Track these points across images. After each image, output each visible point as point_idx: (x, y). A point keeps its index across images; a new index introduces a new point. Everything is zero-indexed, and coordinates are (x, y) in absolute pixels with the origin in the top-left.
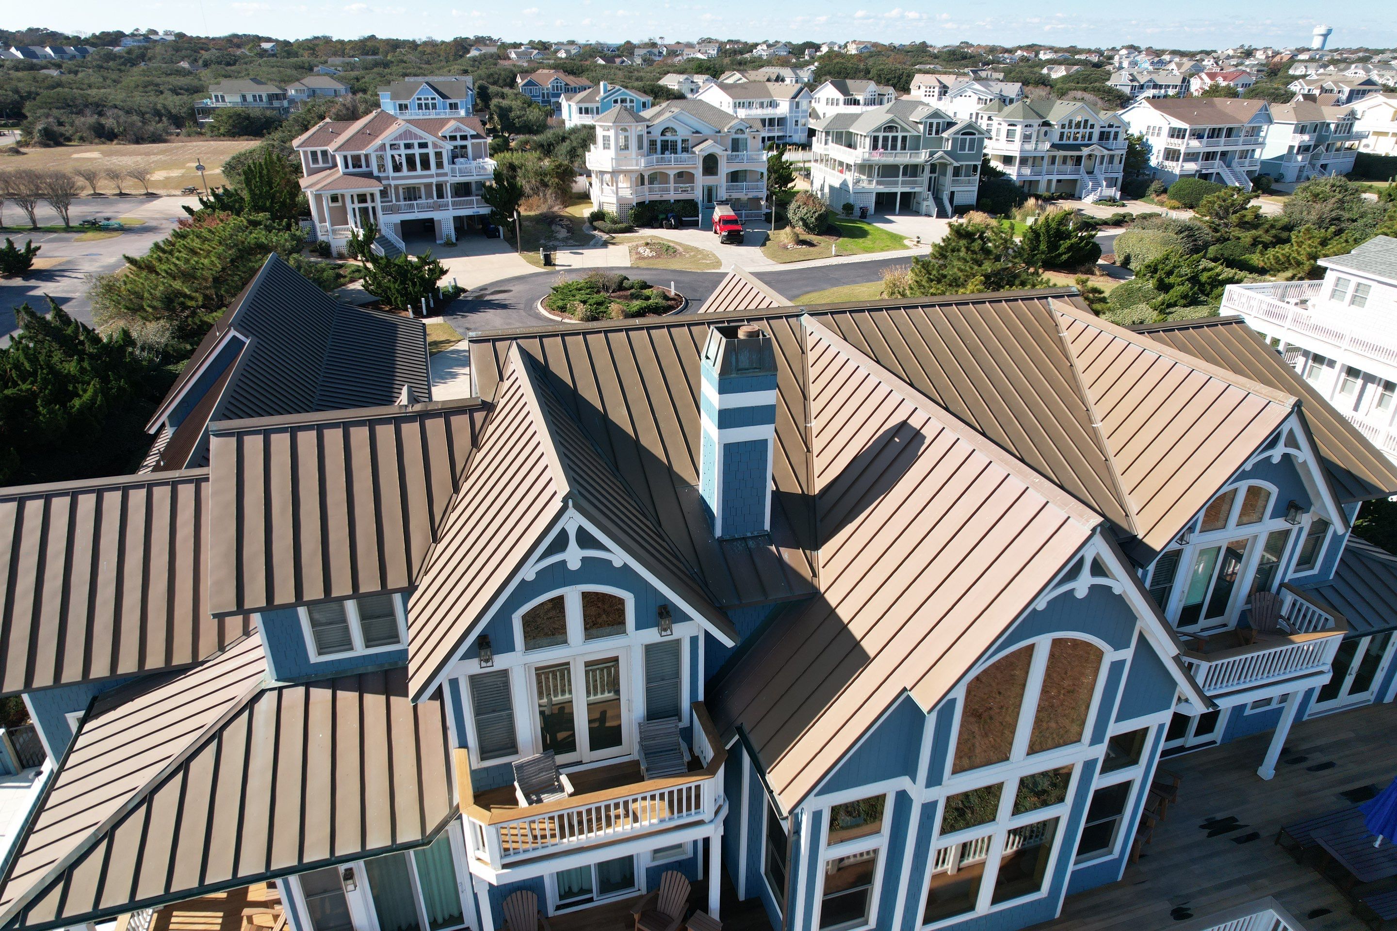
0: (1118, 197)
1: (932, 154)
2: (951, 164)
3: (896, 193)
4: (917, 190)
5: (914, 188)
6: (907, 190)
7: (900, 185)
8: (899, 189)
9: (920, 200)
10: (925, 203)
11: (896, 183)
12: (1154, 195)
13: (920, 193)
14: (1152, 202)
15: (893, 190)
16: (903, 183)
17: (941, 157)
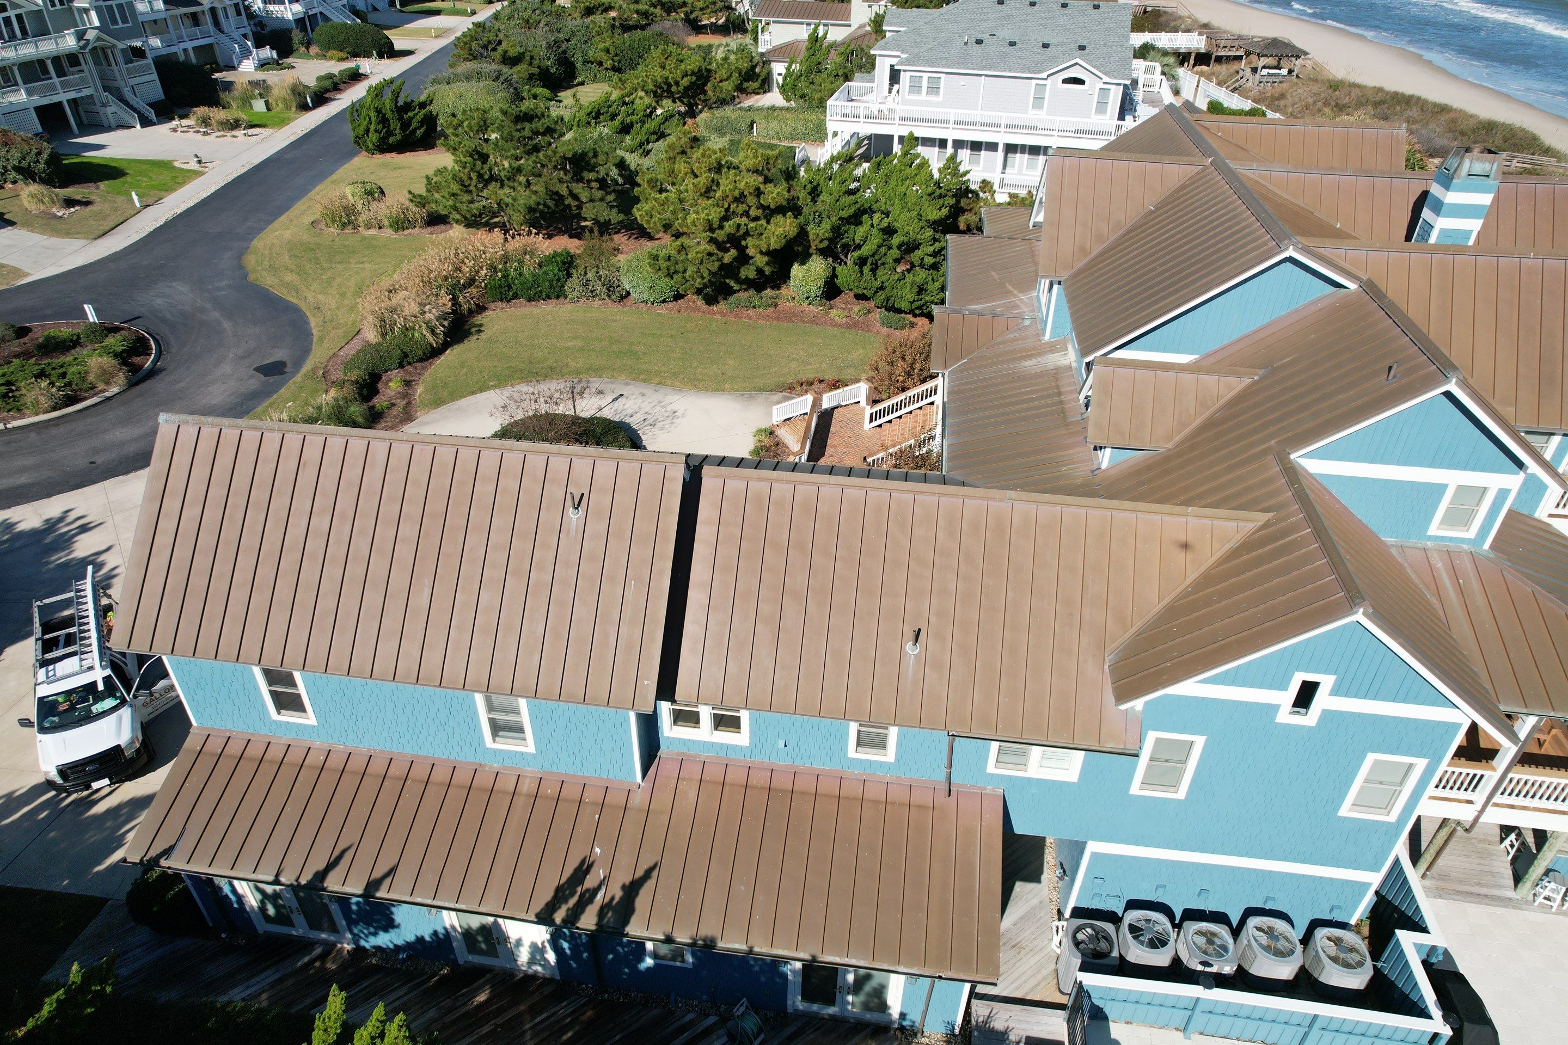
0: (275, 56)
1: (80, 36)
2: (114, 46)
3: (60, 103)
4: (86, 92)
5: (79, 90)
6: (73, 95)
7: (61, 91)
8: (63, 97)
9: (98, 108)
10: (109, 110)
11: (53, 88)
12: (303, 49)
13: (91, 96)
14: (307, 56)
15: (55, 99)
16: (64, 85)
17: (99, 39)
